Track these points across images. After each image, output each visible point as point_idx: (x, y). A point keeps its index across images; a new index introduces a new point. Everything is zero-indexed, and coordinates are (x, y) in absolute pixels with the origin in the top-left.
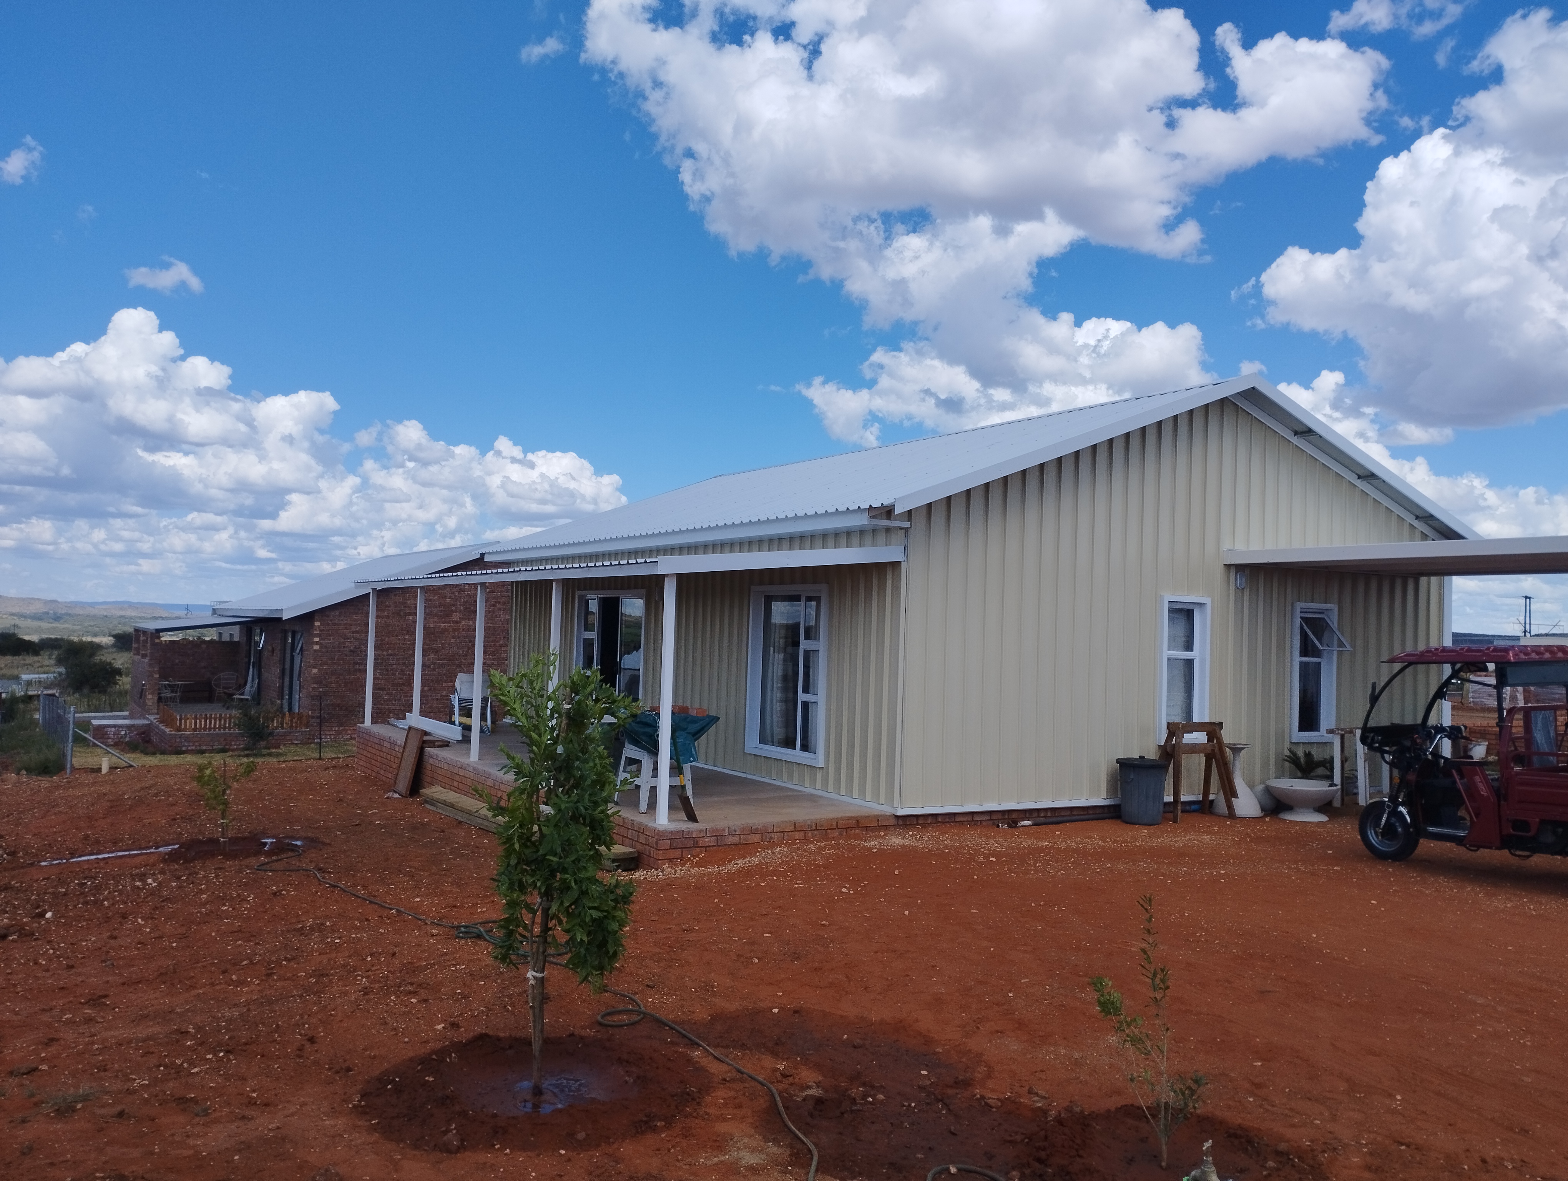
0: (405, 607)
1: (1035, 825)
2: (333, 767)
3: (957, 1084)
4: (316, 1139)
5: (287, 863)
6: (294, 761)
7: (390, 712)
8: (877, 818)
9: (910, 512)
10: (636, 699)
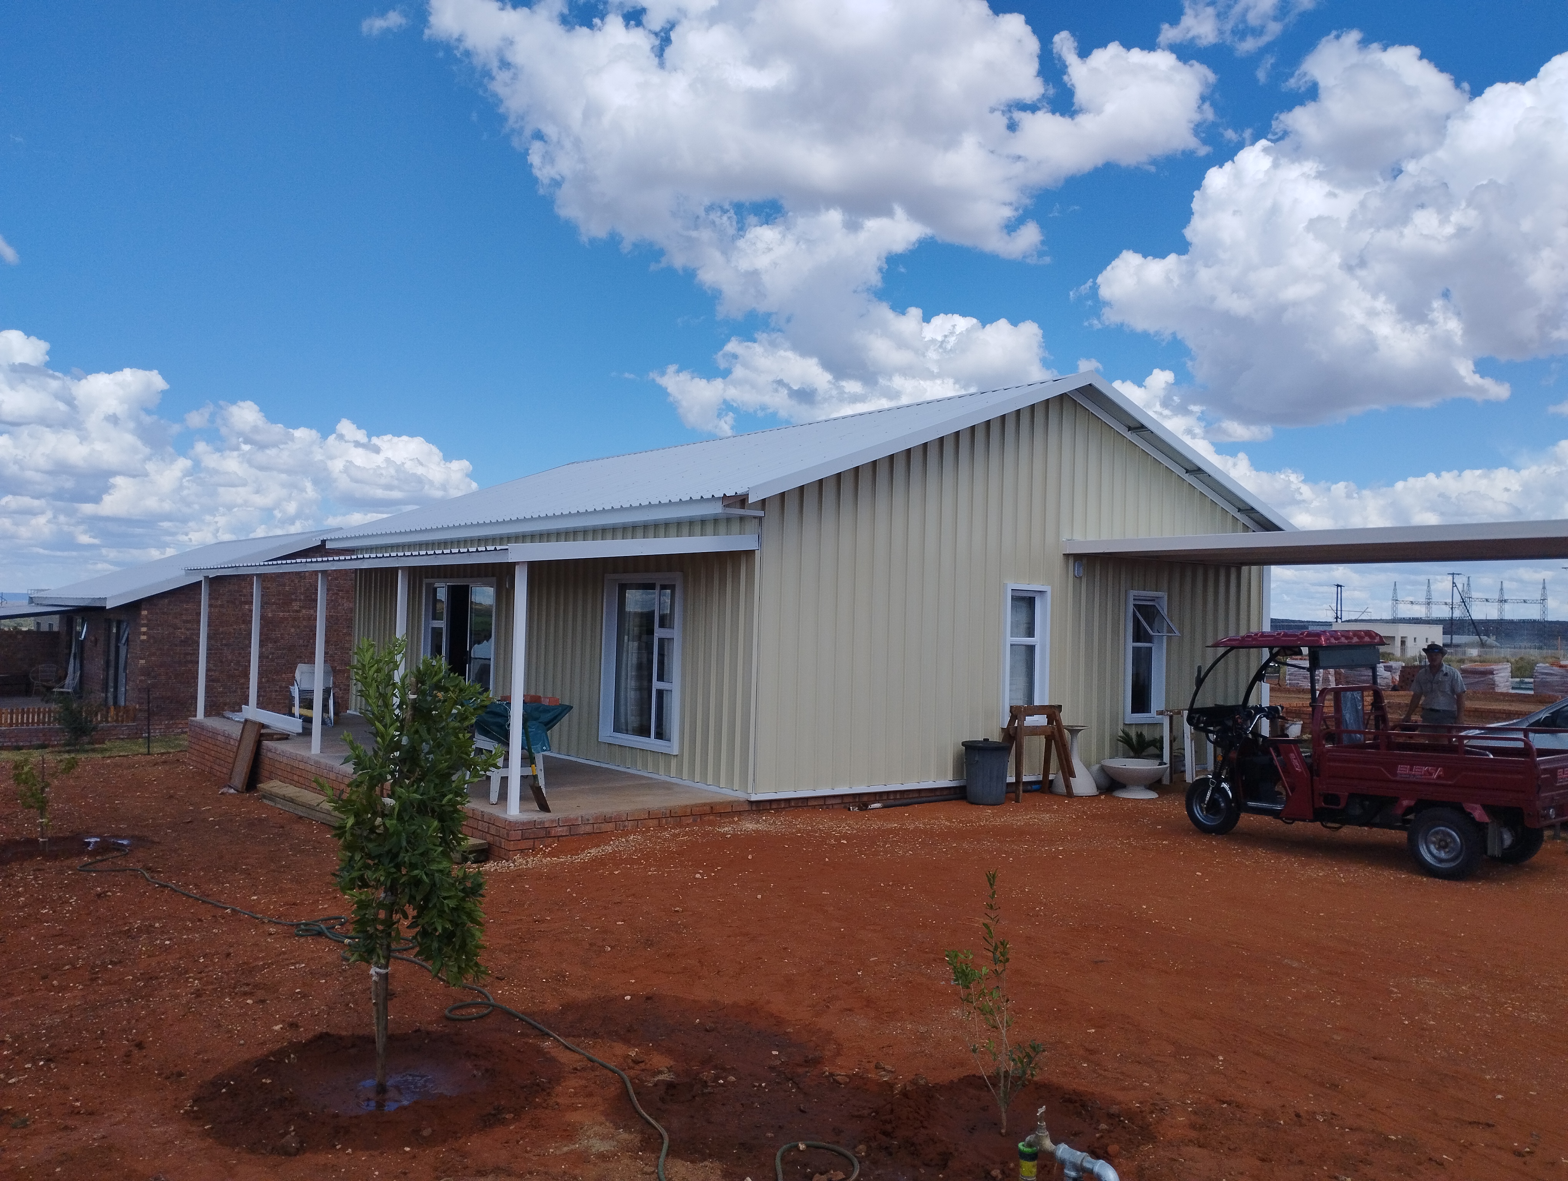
0: (240, 595)
1: (884, 807)
2: (162, 762)
3: (807, 1062)
4: (145, 1146)
5: (112, 863)
6: (120, 756)
7: (225, 704)
8: (731, 804)
9: (764, 501)
10: (487, 689)
